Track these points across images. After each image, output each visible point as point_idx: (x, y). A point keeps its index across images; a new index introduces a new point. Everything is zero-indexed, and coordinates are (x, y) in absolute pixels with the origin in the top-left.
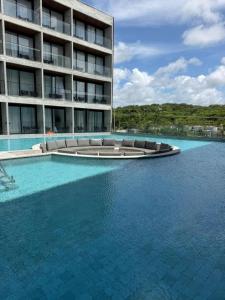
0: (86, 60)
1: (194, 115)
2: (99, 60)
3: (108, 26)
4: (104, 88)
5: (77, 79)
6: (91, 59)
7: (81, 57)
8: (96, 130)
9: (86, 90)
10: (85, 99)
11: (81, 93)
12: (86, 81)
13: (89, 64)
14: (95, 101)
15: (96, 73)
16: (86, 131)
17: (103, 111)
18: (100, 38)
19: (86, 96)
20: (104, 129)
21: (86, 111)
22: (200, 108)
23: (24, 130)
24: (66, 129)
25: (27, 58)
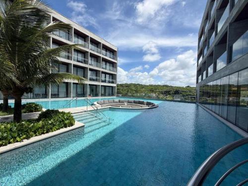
0: (106, 64)
1: (144, 89)
2: (111, 65)
3: (115, 51)
4: (113, 76)
5: (103, 72)
6: (108, 64)
7: (104, 63)
8: (109, 95)
9: (105, 78)
10: (105, 81)
11: (103, 79)
12: (106, 73)
13: (107, 66)
14: (109, 82)
15: (110, 70)
16: (105, 96)
17: (112, 87)
18: (112, 56)
19: (105, 80)
20: (113, 95)
21: (105, 86)
22: (145, 86)
23: (78, 95)
24: (97, 95)
25: (82, 62)
